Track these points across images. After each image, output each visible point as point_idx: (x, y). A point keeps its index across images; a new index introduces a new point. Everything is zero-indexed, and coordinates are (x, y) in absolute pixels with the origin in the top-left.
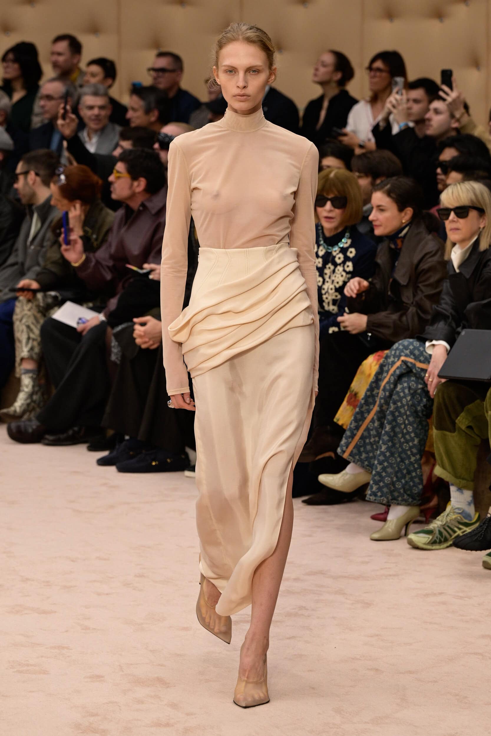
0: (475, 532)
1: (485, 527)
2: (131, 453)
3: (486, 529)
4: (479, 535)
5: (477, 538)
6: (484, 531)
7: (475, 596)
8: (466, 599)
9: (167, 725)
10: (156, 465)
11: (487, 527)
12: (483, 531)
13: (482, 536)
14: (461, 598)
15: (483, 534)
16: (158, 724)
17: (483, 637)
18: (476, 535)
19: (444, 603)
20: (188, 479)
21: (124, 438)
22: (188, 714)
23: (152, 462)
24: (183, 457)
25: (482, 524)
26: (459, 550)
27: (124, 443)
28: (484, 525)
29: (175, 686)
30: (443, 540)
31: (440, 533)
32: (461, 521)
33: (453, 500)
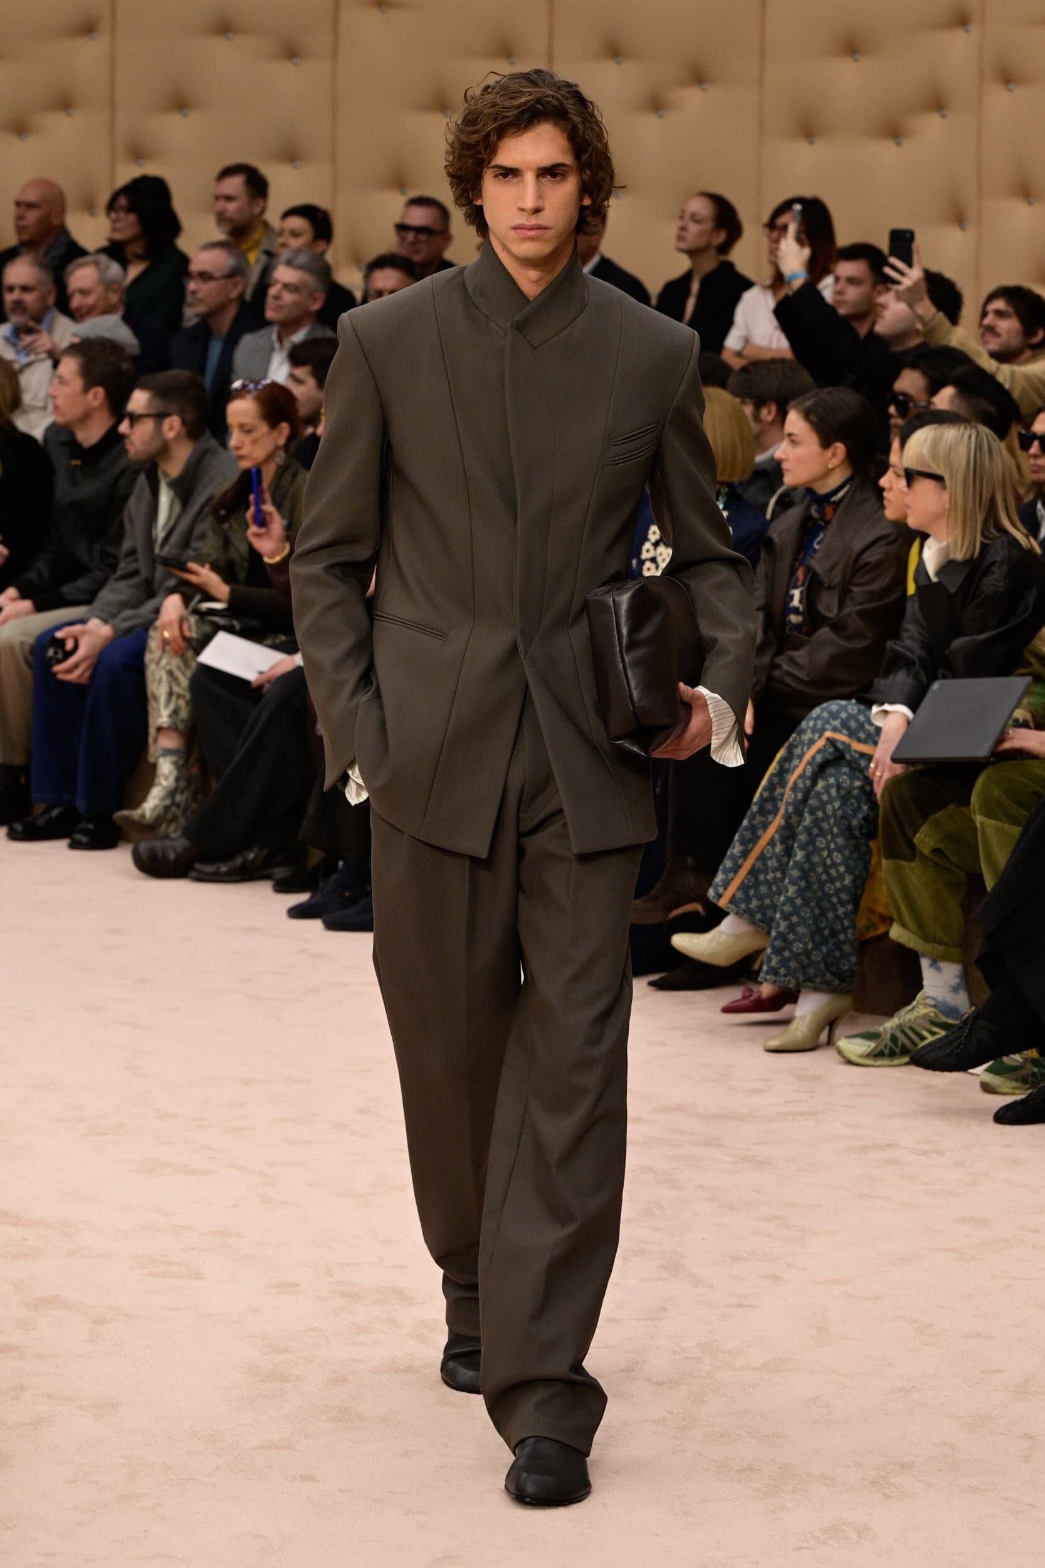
0: (948, 1038)
1: (967, 1031)
2: (347, 894)
3: (968, 1034)
4: (958, 1042)
5: (952, 1051)
6: (965, 1038)
7: (949, 1150)
8: (933, 1155)
11: (970, 1030)
12: (963, 1038)
13: (962, 1046)
14: (925, 1153)
15: (963, 1042)
17: (963, 1220)
18: (950, 1043)
19: (894, 1162)
21: (337, 866)
25: (961, 1025)
26: (921, 1070)
27: (334, 877)
28: (965, 1026)
30: (897, 1051)
31: (894, 1038)
32: (937, 1020)
33: (925, 982)
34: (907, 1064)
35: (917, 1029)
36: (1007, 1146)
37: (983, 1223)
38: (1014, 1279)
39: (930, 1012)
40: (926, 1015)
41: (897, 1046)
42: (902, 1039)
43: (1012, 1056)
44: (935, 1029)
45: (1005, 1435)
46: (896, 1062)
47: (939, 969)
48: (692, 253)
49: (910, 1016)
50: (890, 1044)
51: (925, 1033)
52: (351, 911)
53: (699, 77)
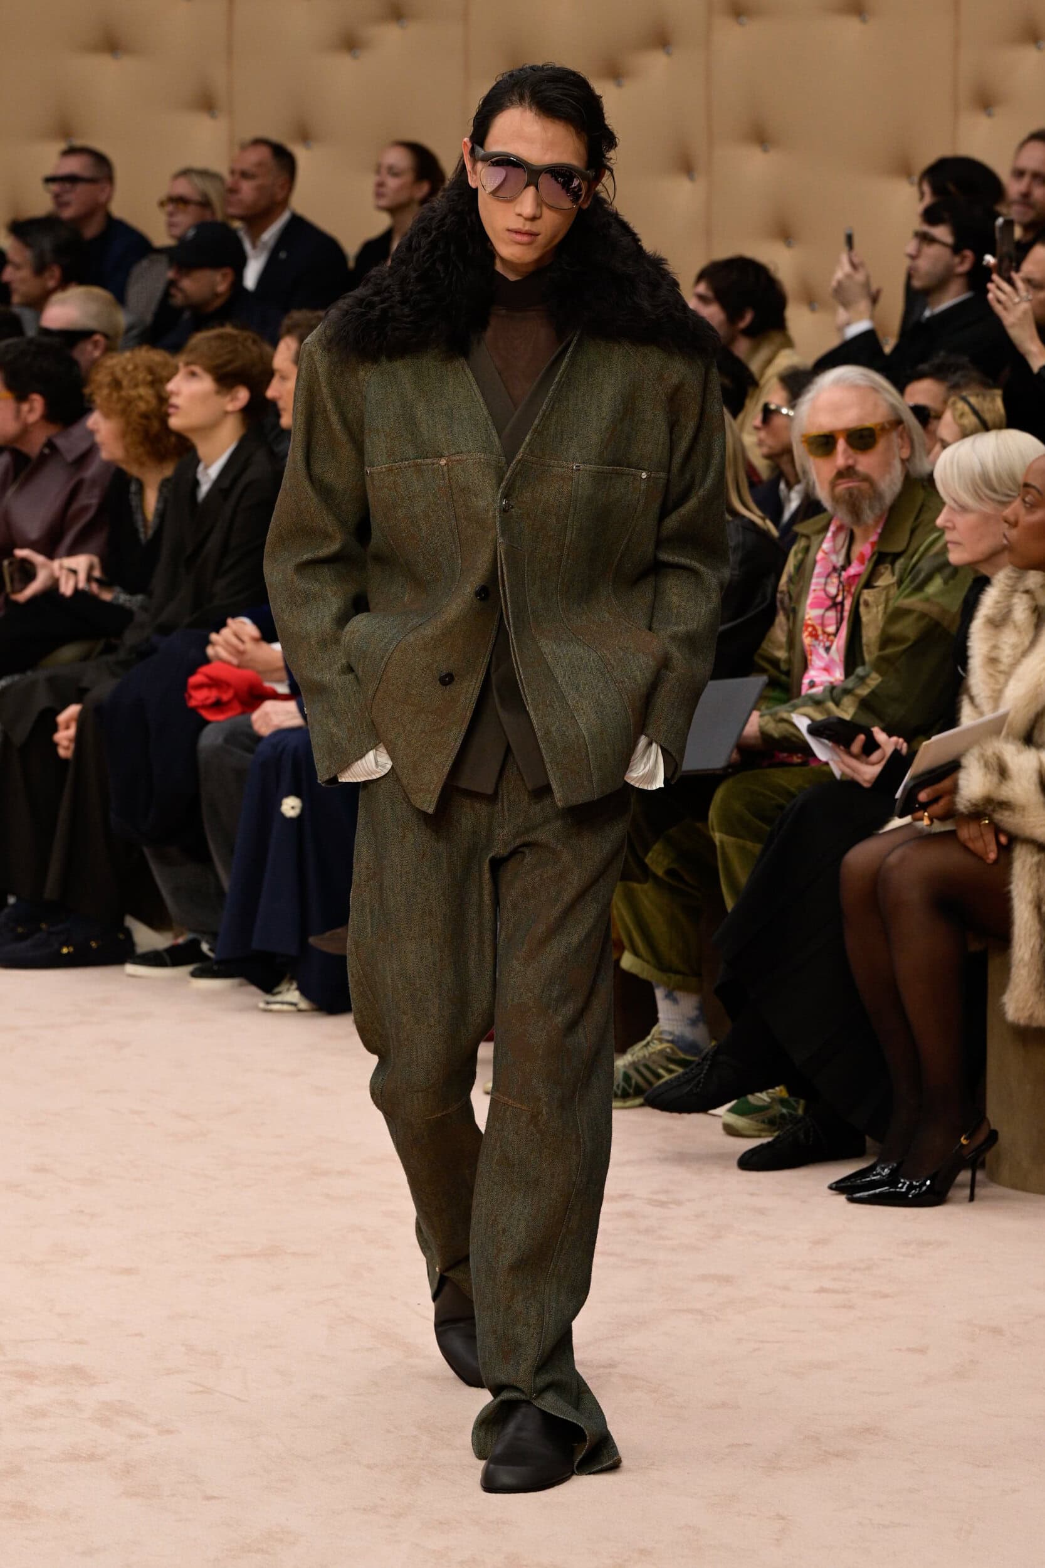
0: (686, 1076)
1: (707, 1067)
2: (20, 930)
3: (707, 1070)
4: (695, 1082)
5: (691, 1090)
6: (705, 1074)
7: (689, 1201)
8: (671, 1206)
9: (92, 1457)
10: (69, 952)
11: (710, 1066)
12: (702, 1075)
13: (701, 1085)
14: (662, 1204)
15: (702, 1080)
16: (74, 1456)
17: (704, 1278)
18: (688, 1082)
19: (629, 1215)
20: (130, 978)
21: (6, 900)
22: (131, 1437)
23: (61, 947)
24: (121, 936)
25: (700, 1061)
26: (657, 1112)
27: (6, 911)
28: (705, 1062)
29: (107, 1383)
30: (631, 1091)
31: (627, 1077)
32: (674, 1057)
33: (661, 1015)
34: (642, 1105)
35: (654, 1067)
36: (752, 1194)
37: (727, 1280)
38: (762, 1342)
39: (666, 1048)
40: (661, 1052)
41: (630, 1086)
42: (636, 1078)
43: (759, 1095)
44: (672, 1066)
45: (755, 1516)
46: (629, 1103)
47: (675, 1001)
48: (394, 210)
49: (646, 1052)
50: (622, 1084)
51: (661, 1071)
52: (23, 945)
53: (397, 14)
